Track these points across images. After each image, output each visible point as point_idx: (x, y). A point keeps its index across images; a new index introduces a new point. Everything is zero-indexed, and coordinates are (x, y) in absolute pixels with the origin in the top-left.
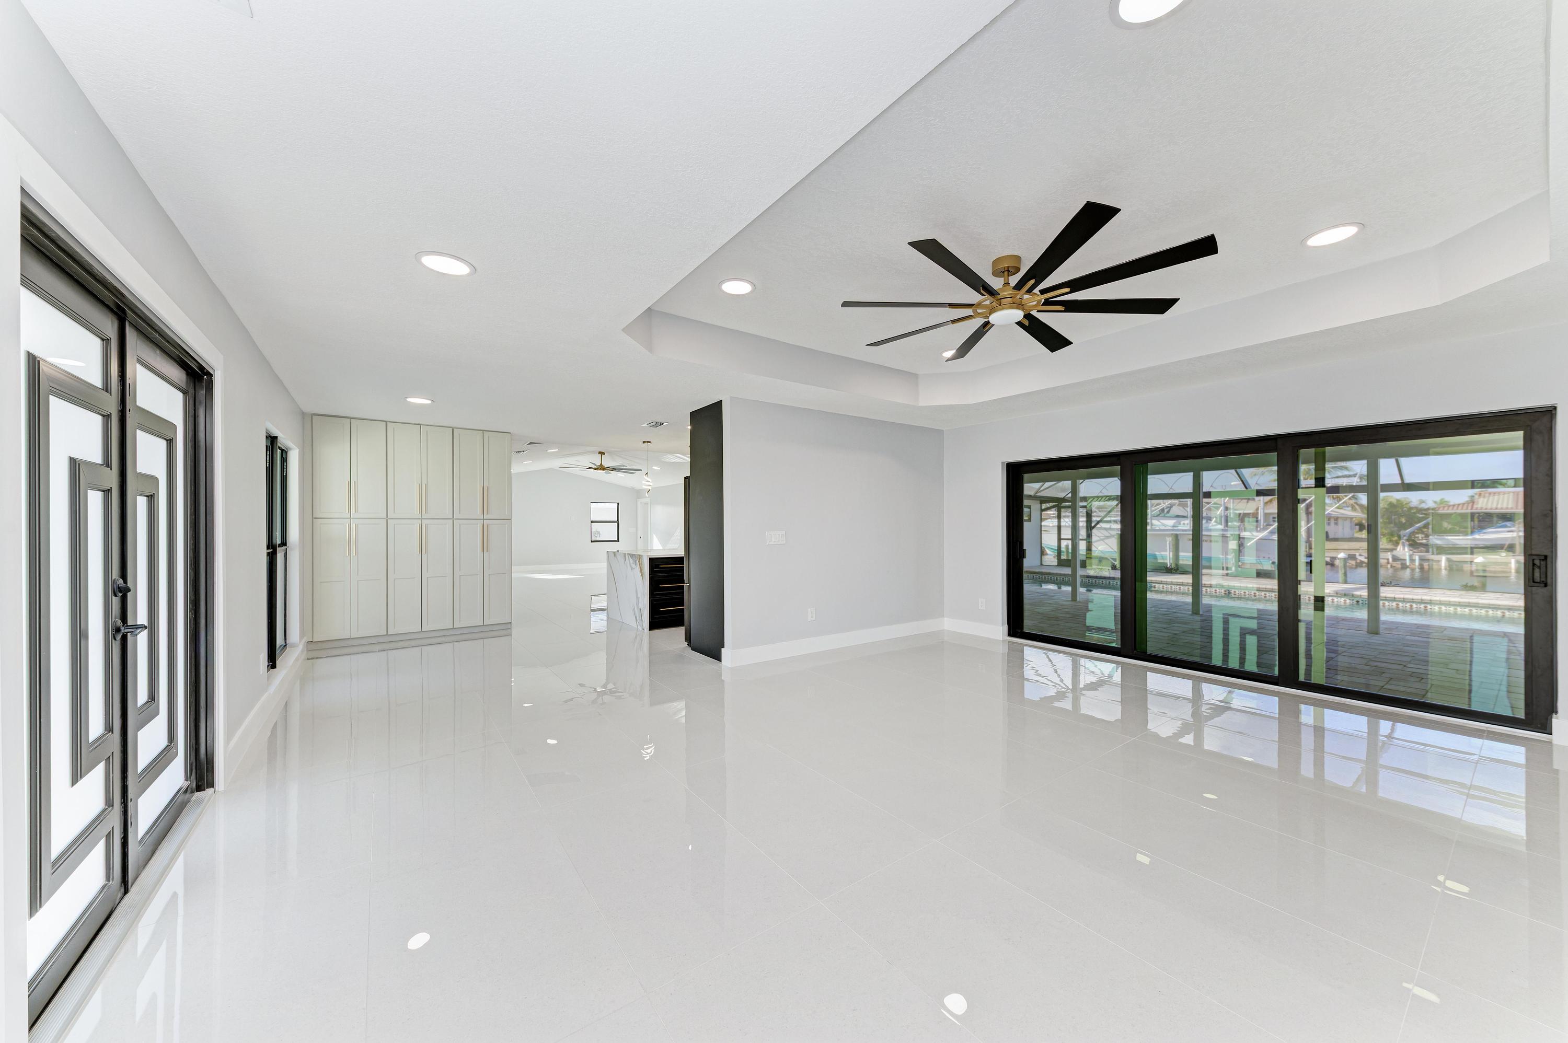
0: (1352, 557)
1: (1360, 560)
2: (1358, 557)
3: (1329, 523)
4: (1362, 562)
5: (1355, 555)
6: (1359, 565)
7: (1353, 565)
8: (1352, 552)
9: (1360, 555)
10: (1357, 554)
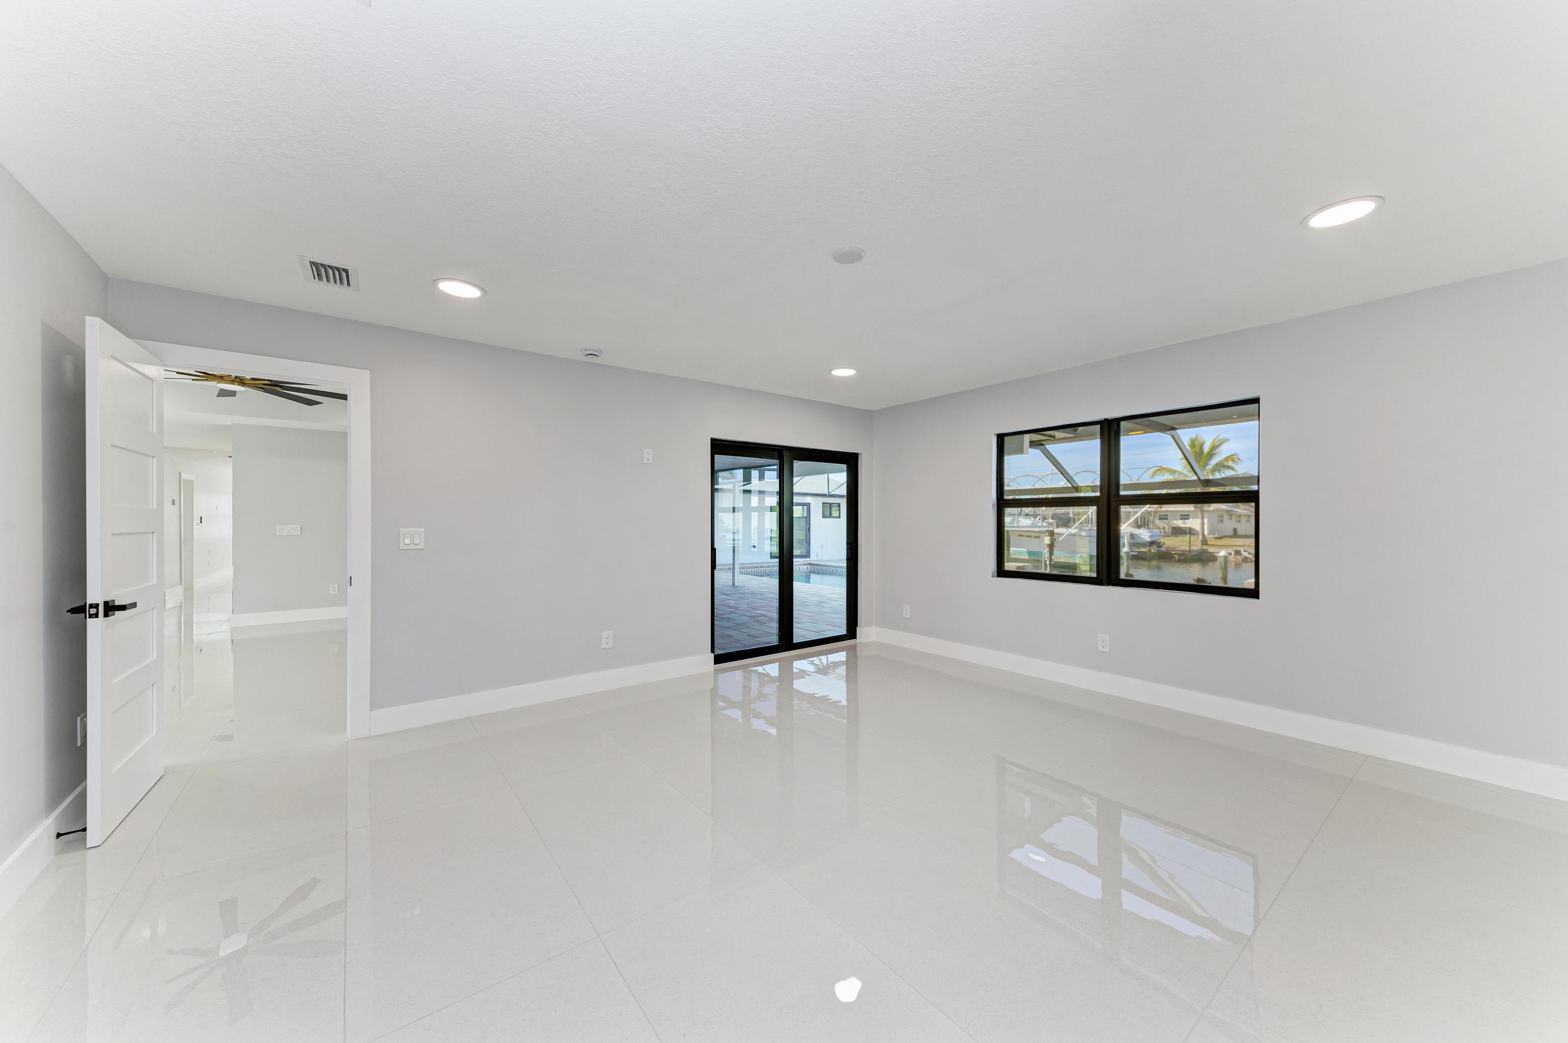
0: (1238, 553)
1: (1245, 556)
2: (1242, 552)
3: (1221, 520)
4: (1246, 558)
5: (1240, 551)
6: (1245, 560)
7: (1239, 560)
8: (1237, 549)
9: (1245, 551)
10: (1242, 550)
